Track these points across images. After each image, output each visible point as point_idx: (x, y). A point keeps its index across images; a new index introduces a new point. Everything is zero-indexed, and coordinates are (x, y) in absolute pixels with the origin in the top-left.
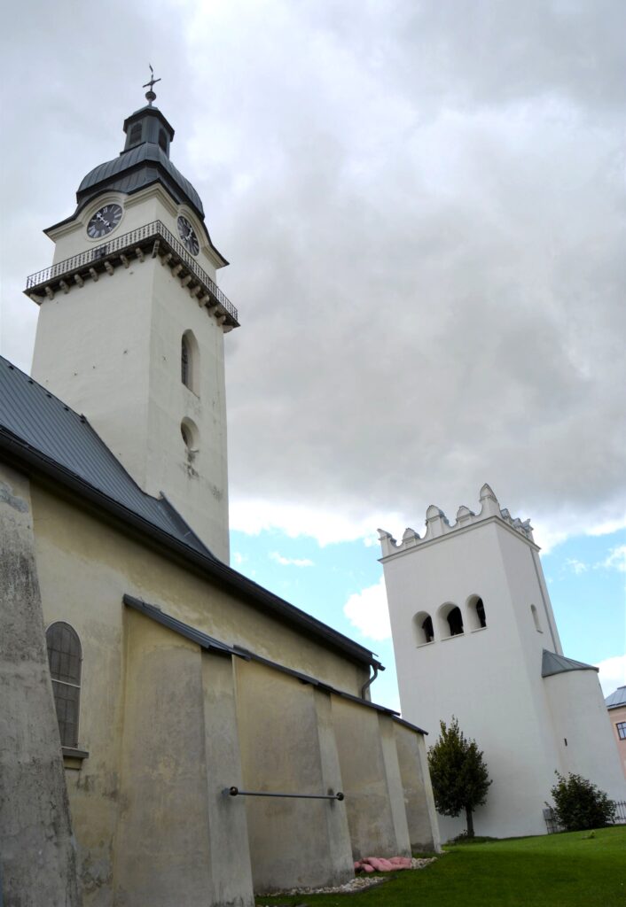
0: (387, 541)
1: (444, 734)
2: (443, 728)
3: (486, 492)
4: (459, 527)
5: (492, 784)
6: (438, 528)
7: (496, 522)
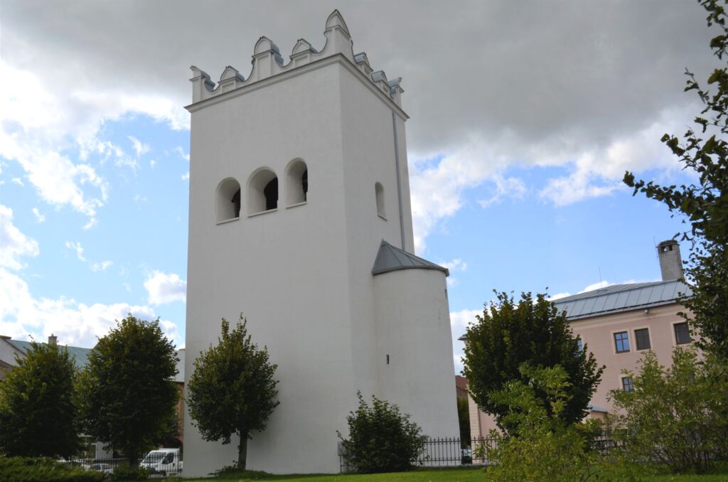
0: (200, 83)
1: (226, 337)
2: (225, 328)
3: (335, 22)
4: (293, 66)
5: (278, 407)
6: (267, 67)
7: (340, 62)
